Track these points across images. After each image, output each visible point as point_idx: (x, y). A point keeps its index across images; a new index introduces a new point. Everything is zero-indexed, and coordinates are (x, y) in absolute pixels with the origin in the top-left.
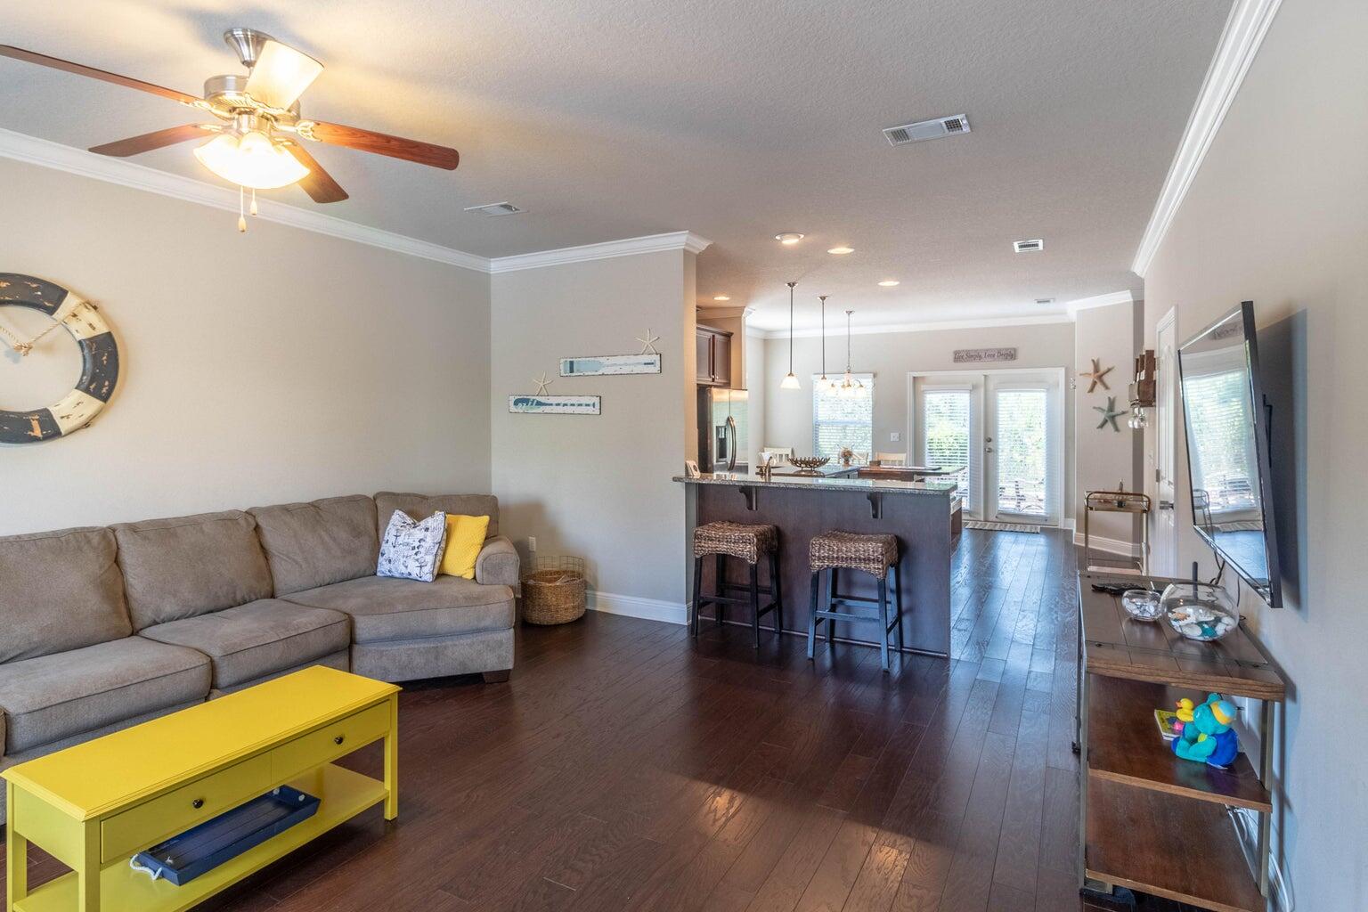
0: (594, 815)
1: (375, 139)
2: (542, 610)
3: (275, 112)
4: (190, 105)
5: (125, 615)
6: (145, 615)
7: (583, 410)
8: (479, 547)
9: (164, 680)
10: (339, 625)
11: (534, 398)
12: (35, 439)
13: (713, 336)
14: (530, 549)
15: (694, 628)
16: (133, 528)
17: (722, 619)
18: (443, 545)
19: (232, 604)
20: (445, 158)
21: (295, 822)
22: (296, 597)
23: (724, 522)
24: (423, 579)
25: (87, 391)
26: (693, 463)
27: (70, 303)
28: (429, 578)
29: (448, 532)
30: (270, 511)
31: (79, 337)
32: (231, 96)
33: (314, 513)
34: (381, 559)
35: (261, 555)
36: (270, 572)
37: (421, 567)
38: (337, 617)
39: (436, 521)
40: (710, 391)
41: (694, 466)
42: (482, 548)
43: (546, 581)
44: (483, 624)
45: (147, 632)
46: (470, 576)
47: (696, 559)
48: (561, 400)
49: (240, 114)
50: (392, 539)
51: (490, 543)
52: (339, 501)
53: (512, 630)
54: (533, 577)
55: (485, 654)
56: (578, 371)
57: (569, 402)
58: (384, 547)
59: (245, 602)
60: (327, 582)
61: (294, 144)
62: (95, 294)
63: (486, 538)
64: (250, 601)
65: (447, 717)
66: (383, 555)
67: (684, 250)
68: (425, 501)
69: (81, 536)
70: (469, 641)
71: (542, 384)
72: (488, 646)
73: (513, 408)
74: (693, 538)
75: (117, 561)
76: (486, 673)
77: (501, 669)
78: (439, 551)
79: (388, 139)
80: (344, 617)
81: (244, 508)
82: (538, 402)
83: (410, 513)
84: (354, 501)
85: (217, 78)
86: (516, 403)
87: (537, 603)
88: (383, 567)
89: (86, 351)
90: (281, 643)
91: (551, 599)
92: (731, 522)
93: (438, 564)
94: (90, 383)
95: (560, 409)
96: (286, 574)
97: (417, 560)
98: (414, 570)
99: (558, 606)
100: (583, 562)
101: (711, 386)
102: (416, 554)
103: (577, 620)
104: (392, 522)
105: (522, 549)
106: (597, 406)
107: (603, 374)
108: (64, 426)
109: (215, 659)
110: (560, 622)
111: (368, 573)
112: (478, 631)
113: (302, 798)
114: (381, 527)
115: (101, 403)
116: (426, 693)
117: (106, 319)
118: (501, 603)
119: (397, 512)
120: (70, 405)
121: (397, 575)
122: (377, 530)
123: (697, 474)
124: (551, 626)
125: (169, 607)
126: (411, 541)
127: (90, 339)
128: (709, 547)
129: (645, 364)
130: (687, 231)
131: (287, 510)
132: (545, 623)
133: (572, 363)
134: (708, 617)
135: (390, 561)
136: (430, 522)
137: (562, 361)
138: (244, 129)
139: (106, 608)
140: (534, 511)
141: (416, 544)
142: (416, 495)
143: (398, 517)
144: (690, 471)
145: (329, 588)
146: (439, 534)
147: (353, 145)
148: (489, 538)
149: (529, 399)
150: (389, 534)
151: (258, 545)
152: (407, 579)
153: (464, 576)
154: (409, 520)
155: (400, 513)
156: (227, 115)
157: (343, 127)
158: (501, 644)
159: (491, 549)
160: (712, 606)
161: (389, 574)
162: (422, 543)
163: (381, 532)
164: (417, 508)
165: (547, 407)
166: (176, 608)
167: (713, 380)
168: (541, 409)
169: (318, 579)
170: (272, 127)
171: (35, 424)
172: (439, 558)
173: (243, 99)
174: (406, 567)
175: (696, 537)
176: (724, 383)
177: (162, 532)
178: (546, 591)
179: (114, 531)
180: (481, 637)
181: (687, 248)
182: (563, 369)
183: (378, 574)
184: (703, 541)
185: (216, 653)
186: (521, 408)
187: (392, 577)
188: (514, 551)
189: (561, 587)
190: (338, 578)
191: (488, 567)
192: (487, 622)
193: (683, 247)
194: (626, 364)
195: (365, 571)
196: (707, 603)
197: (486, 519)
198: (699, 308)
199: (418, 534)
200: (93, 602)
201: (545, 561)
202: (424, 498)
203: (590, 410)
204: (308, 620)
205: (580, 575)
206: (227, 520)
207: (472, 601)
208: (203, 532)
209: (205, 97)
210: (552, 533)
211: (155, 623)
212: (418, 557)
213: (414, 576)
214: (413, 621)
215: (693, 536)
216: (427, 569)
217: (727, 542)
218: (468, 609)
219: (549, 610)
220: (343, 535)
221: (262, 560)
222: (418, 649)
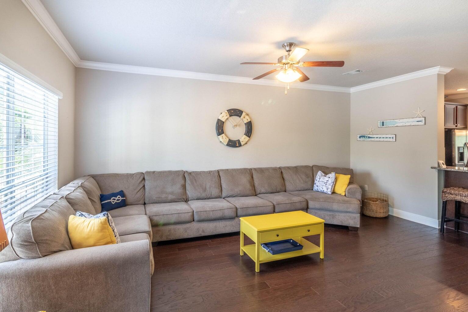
0: (392, 279)
1: (319, 63)
2: (370, 211)
3: (294, 62)
4: (275, 65)
5: (254, 190)
6: (258, 191)
7: (388, 139)
8: (347, 185)
9: (264, 207)
10: (304, 202)
11: (367, 135)
12: (237, 147)
13: (457, 107)
14: (365, 189)
15: (442, 230)
16: (255, 169)
17: (458, 229)
18: (334, 183)
19: (276, 192)
20: (340, 64)
21: (297, 250)
22: (292, 193)
23: (459, 187)
24: (328, 193)
25: (246, 135)
26: (442, 162)
27: (244, 114)
28: (330, 193)
29: (336, 179)
30: (285, 168)
31: (245, 122)
32: (284, 61)
33: (296, 169)
34: (315, 185)
35: (283, 180)
36: (285, 185)
37: (327, 189)
38: (304, 200)
39: (332, 175)
40: (454, 131)
41: (443, 163)
42: (348, 186)
43: (372, 201)
44: (348, 210)
45: (258, 195)
46: (344, 194)
47: (443, 202)
48: (379, 136)
49: (285, 65)
50: (318, 180)
51: (350, 185)
52: (302, 167)
53: (359, 214)
54: (367, 199)
55: (349, 220)
56: (386, 125)
57: (382, 137)
58: (316, 182)
59: (279, 192)
60: (299, 190)
61: (298, 69)
62: (248, 112)
63: (349, 183)
64: (280, 192)
65: (337, 237)
66: (315, 184)
67: (438, 74)
68: (328, 169)
69: (245, 170)
70: (344, 215)
71: (370, 130)
72: (350, 218)
73: (359, 139)
74: (441, 193)
75: (252, 177)
76: (350, 226)
77: (355, 226)
78: (333, 185)
79: (323, 62)
80: (305, 200)
81: (278, 167)
82: (369, 137)
83: (324, 172)
84: (306, 167)
85: (281, 57)
86: (360, 137)
87: (368, 208)
88: (315, 188)
89: (246, 126)
90: (289, 204)
91: (374, 208)
92: (464, 188)
93: (333, 189)
94: (247, 133)
95: (378, 139)
96: (289, 186)
97: (326, 187)
98: (325, 190)
99: (376, 211)
100: (387, 196)
101: (455, 129)
102: (326, 185)
103: (384, 218)
104: (318, 174)
105: (362, 188)
106: (394, 138)
107: (397, 126)
108: (242, 144)
109: (275, 204)
110: (378, 217)
111: (311, 189)
112: (347, 212)
113: (298, 244)
114: (314, 176)
115: (249, 138)
116: (330, 228)
117: (250, 118)
118: (355, 205)
119: (319, 171)
120: (243, 139)
121: (320, 191)
122: (313, 176)
123: (444, 167)
124: (374, 217)
125: (263, 190)
126: (324, 181)
127: (247, 123)
128: (450, 197)
129: (417, 121)
130: (440, 66)
131: (289, 168)
132: (371, 216)
133: (383, 122)
134: (451, 226)
135: (317, 186)
136: (330, 175)
137: (379, 122)
138: (287, 68)
139: (251, 188)
140: (367, 176)
141: (326, 182)
142: (325, 167)
143: (320, 173)
144: (440, 165)
145: (300, 192)
146: (333, 180)
147: (313, 66)
148: (350, 183)
149: (365, 136)
150: (317, 178)
151: (282, 178)
152: (323, 192)
153: (341, 194)
154: (323, 174)
155: (320, 172)
156: (283, 65)
157: (310, 62)
158: (355, 218)
159: (351, 186)
160: (453, 223)
161: (317, 190)
162: (328, 182)
163: (314, 177)
164: (326, 171)
165: (373, 139)
166: (264, 191)
167: (456, 126)
168: (370, 139)
169: (297, 189)
170: (293, 66)
171: (237, 143)
172: (333, 187)
173: (287, 61)
174: (323, 189)
175: (443, 192)
176: (464, 127)
177: (261, 171)
178: (372, 204)
179: (252, 169)
180: (348, 214)
181: (439, 73)
182: (379, 124)
183: (314, 190)
184: (447, 194)
185: (275, 203)
186: (362, 139)
187: (318, 191)
188: (360, 188)
189: (378, 204)
190: (302, 189)
191: (350, 193)
192: (350, 210)
193: (437, 73)
194: (408, 122)
195: (310, 188)
196: (449, 221)
197: (349, 176)
198: (446, 96)
199: (326, 179)
200: (248, 186)
201: (372, 194)
202: (328, 168)
203: (391, 140)
204: (296, 199)
205: (386, 201)
206: (275, 169)
207: (345, 202)
208: (270, 172)
209: (278, 62)
210: (374, 184)
211: (260, 194)
212: (326, 186)
213: (325, 192)
214: (326, 205)
215: (442, 192)
216: (329, 190)
217: (461, 196)
218: (344, 204)
219: (373, 211)
220: (304, 177)
221: (283, 181)
222: (327, 214)
